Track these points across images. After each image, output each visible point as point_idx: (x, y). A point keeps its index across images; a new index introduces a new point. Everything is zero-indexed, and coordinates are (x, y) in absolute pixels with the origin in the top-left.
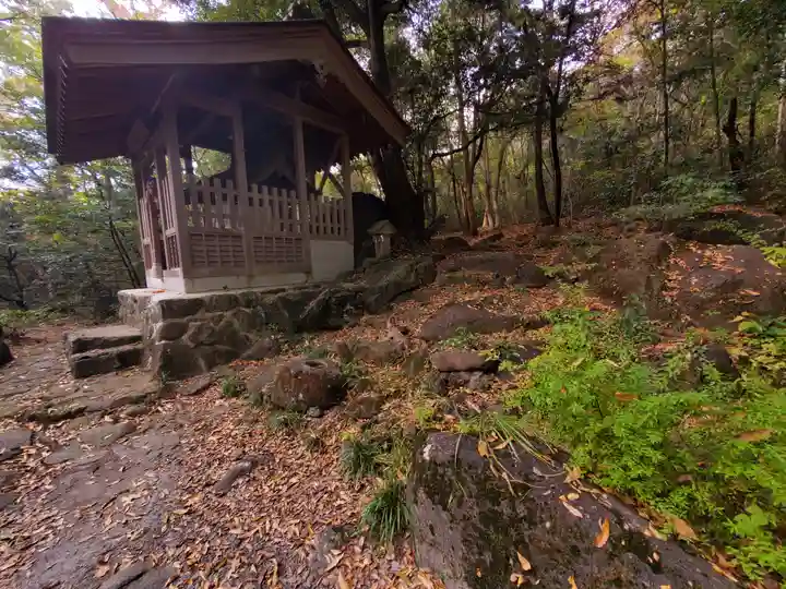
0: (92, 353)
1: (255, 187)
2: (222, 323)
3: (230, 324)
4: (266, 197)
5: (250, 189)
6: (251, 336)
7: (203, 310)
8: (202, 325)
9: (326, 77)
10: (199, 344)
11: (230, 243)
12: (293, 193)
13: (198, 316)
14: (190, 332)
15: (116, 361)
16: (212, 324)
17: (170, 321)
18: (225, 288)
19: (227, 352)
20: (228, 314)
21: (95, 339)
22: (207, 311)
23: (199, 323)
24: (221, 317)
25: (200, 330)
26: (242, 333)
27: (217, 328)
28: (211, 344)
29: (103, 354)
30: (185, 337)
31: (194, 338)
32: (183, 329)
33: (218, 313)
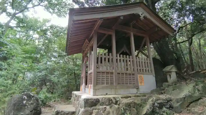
1: (118, 55)
3: (109, 112)
4: (122, 59)
5: (117, 56)
7: (99, 104)
9: (143, 17)
11: (109, 76)
12: (131, 57)
13: (97, 107)
20: (109, 107)
22: (101, 105)
23: (97, 110)
33: (105, 106)
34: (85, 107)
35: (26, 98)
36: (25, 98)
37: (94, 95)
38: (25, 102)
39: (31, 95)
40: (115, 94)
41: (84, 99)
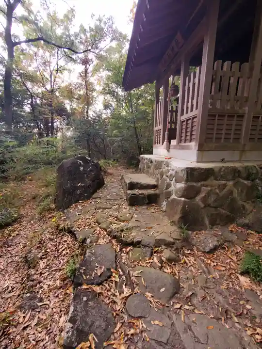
0: (136, 192)
2: (225, 190)
3: (231, 193)
6: (247, 206)
7: (212, 178)
8: (211, 190)
10: (207, 206)
13: (208, 182)
14: (202, 195)
15: (147, 199)
16: (217, 191)
17: (190, 184)
18: (223, 160)
19: (227, 216)
20: (231, 183)
21: (138, 183)
22: (216, 179)
23: (209, 188)
24: (225, 185)
25: (209, 194)
26: (240, 203)
27: (221, 194)
28: (216, 208)
29: (141, 194)
30: (198, 199)
31: (204, 200)
32: (198, 192)
33: (224, 182)
34: (187, 181)
35: (82, 164)
36: (80, 163)
37: (198, 162)
38: (82, 169)
39: (88, 159)
40: (240, 161)
41: (187, 168)
